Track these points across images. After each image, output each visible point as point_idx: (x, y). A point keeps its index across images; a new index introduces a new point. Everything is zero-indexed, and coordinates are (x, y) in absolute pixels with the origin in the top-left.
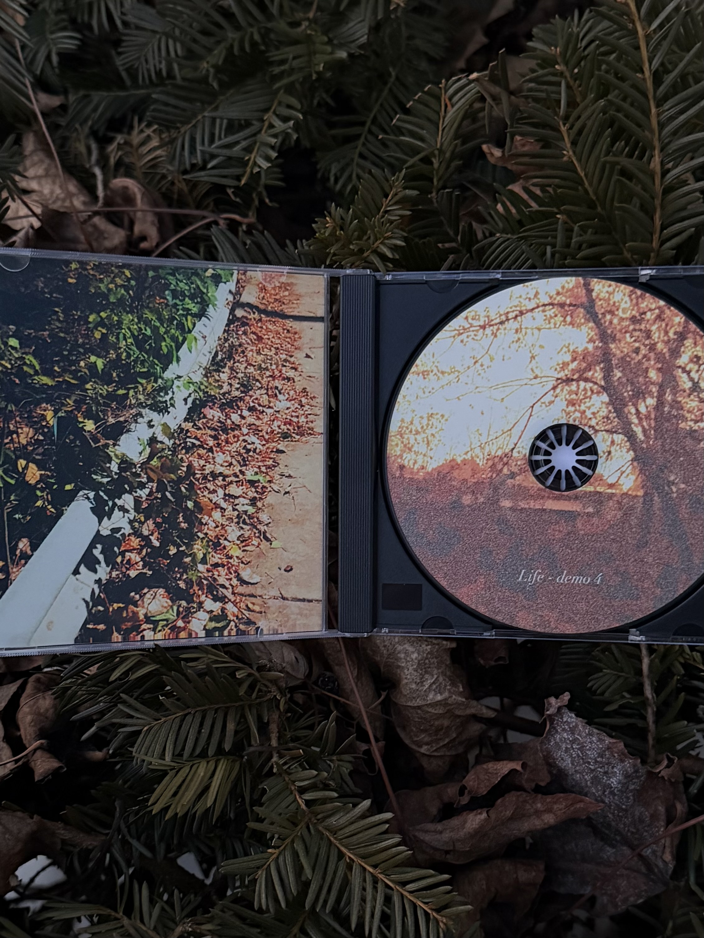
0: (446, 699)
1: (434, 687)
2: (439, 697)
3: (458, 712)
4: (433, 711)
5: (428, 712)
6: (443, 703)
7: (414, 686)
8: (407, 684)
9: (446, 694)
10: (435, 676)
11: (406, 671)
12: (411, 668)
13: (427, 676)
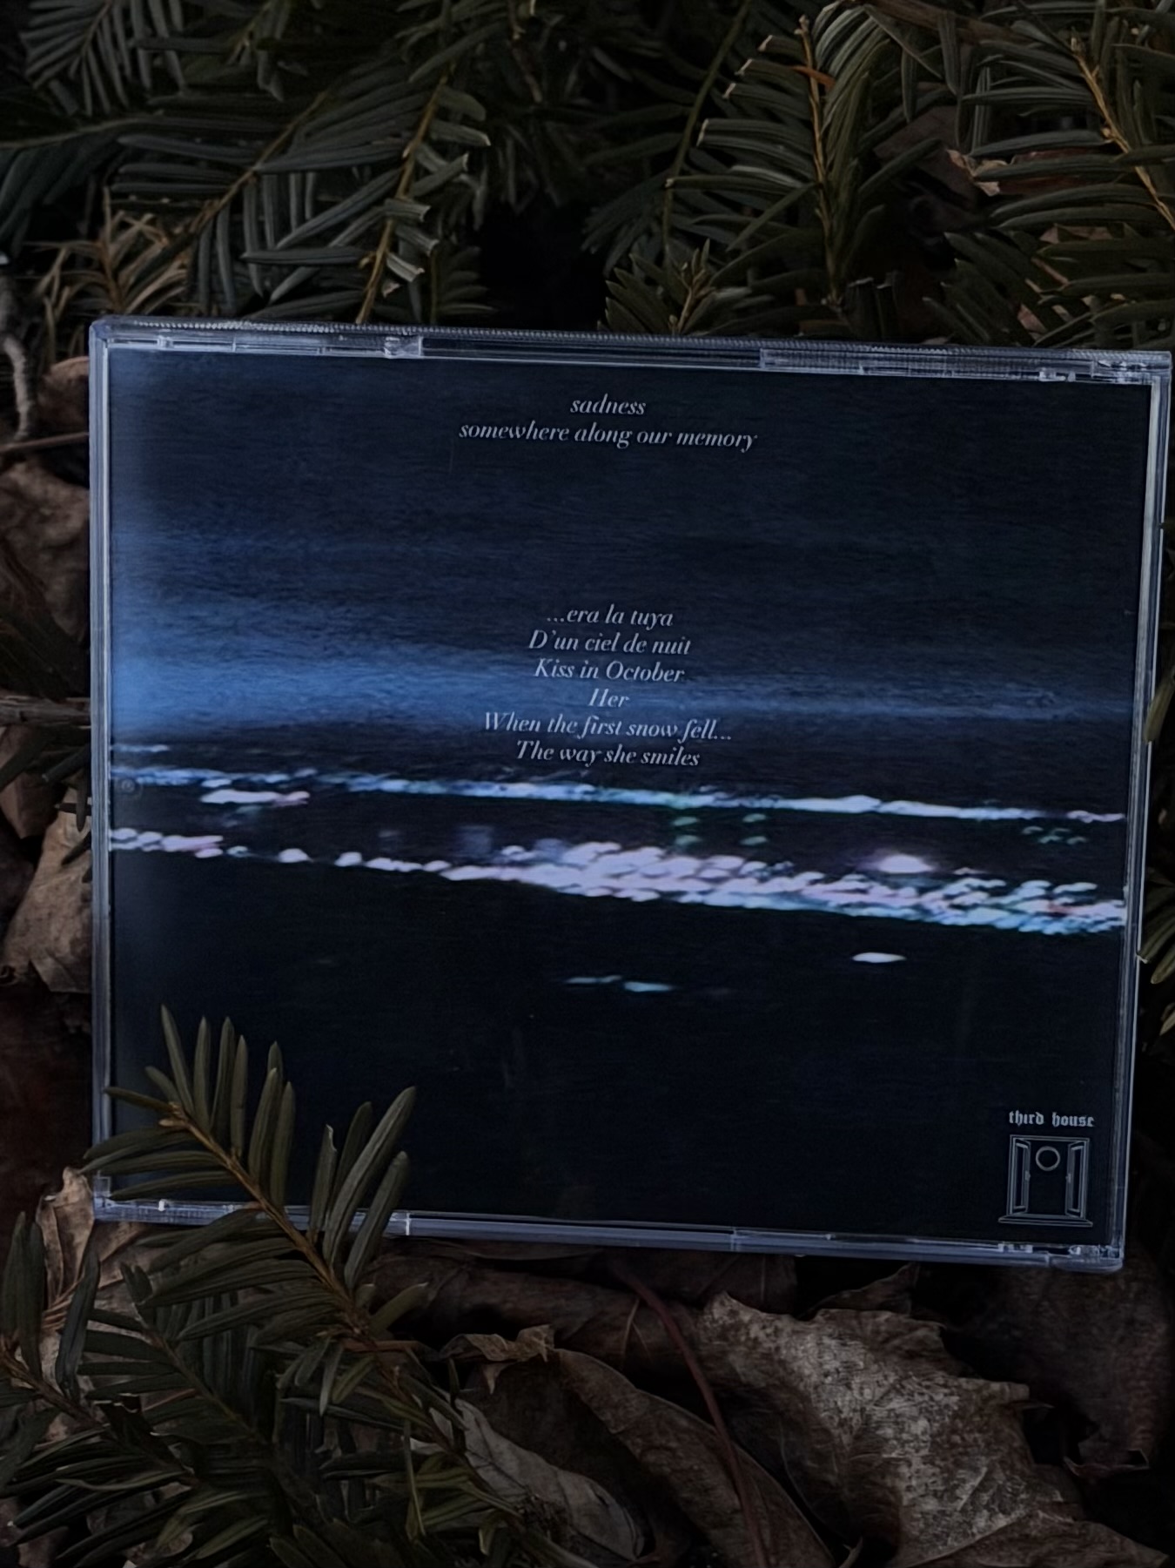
0: (1019, 1522)
1: (985, 1497)
2: (1002, 1521)
6: (1015, 1535)
9: (1020, 1512)
10: (984, 1470)
11: (904, 1470)
12: (916, 1460)
13: (962, 1473)
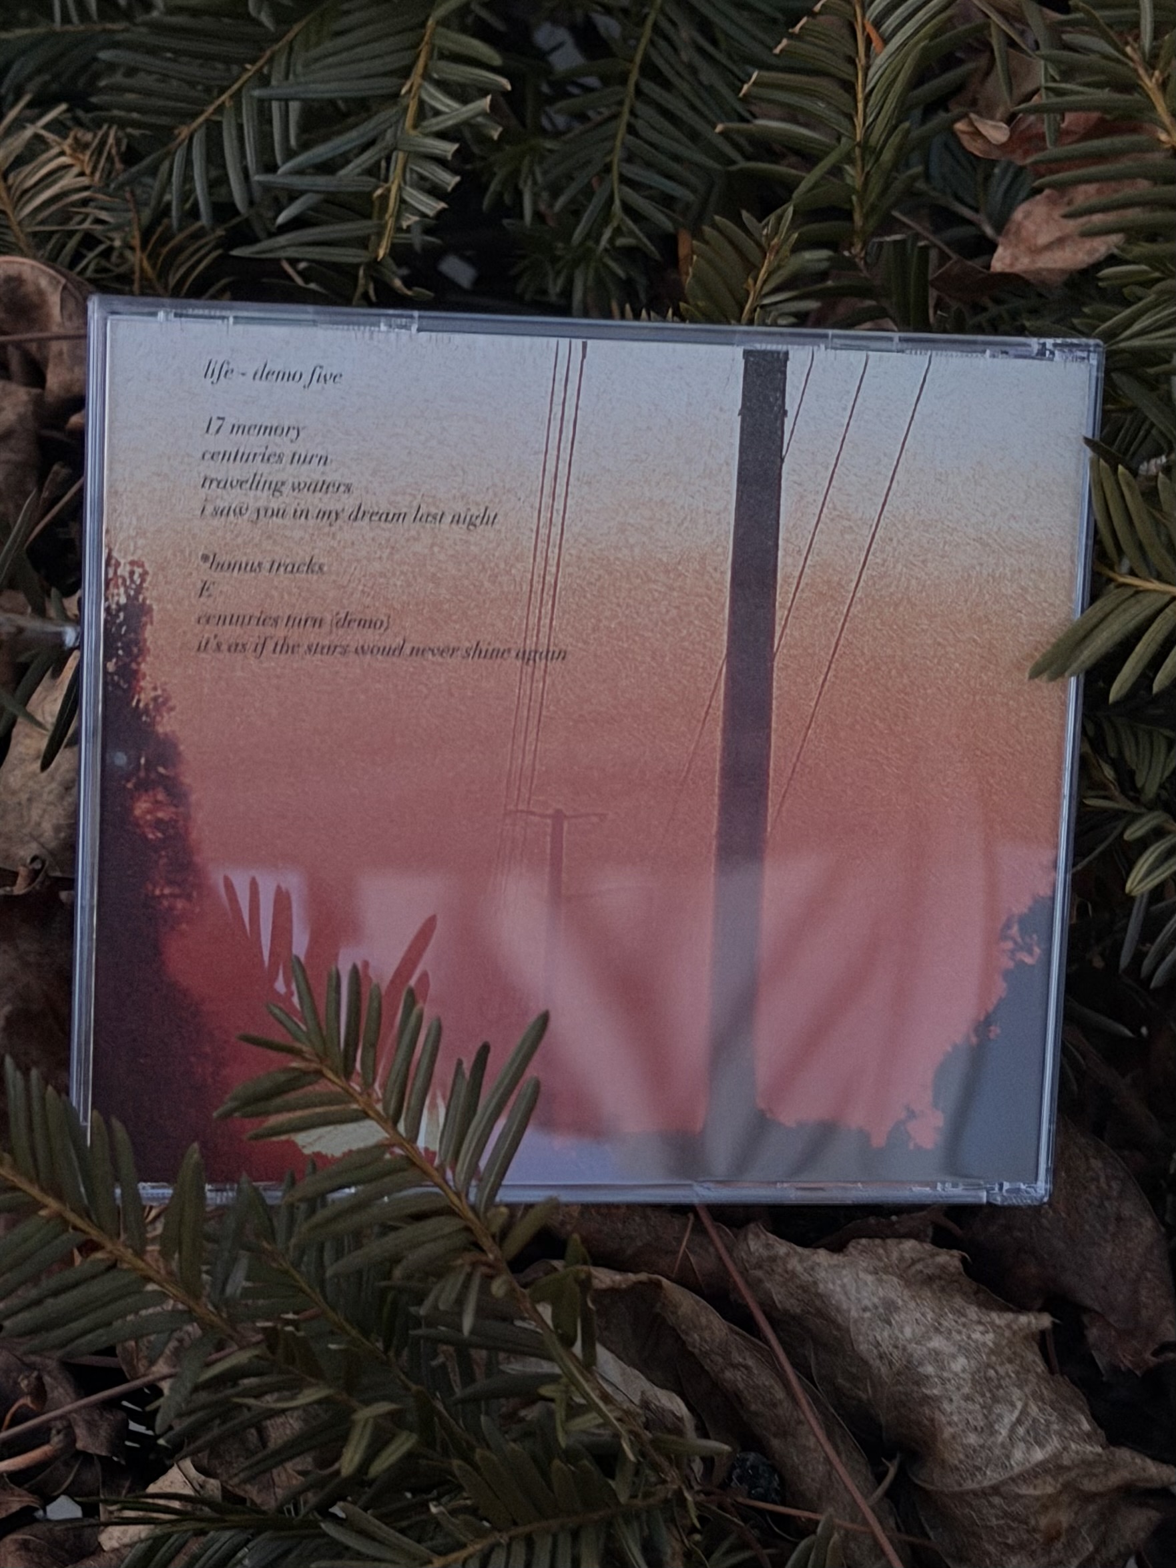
0: (1057, 1456)
1: (1021, 1431)
2: (1039, 1455)
3: (1089, 1486)
4: (1031, 1491)
5: (1019, 1497)
6: (1051, 1468)
7: (972, 1439)
8: (954, 1437)
9: (1054, 1444)
10: (1019, 1405)
11: (946, 1406)
12: (956, 1397)
13: (998, 1409)
